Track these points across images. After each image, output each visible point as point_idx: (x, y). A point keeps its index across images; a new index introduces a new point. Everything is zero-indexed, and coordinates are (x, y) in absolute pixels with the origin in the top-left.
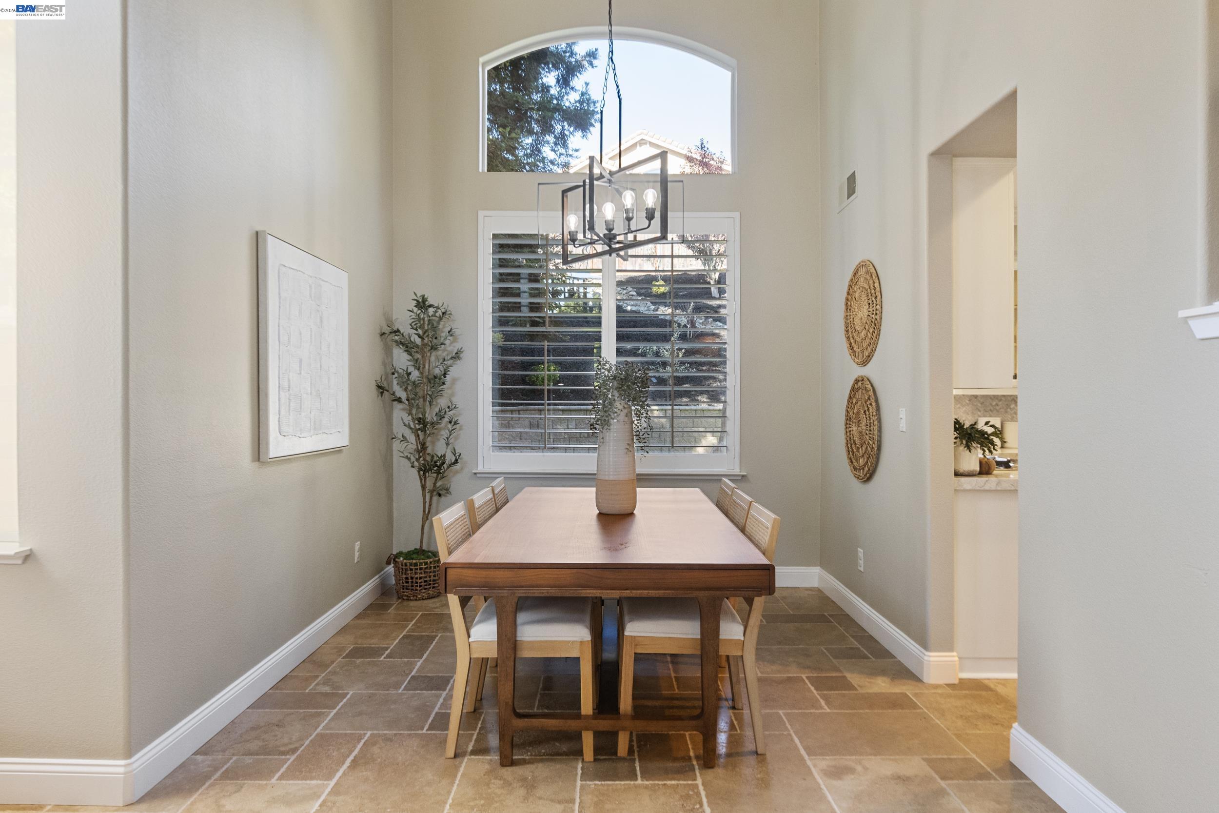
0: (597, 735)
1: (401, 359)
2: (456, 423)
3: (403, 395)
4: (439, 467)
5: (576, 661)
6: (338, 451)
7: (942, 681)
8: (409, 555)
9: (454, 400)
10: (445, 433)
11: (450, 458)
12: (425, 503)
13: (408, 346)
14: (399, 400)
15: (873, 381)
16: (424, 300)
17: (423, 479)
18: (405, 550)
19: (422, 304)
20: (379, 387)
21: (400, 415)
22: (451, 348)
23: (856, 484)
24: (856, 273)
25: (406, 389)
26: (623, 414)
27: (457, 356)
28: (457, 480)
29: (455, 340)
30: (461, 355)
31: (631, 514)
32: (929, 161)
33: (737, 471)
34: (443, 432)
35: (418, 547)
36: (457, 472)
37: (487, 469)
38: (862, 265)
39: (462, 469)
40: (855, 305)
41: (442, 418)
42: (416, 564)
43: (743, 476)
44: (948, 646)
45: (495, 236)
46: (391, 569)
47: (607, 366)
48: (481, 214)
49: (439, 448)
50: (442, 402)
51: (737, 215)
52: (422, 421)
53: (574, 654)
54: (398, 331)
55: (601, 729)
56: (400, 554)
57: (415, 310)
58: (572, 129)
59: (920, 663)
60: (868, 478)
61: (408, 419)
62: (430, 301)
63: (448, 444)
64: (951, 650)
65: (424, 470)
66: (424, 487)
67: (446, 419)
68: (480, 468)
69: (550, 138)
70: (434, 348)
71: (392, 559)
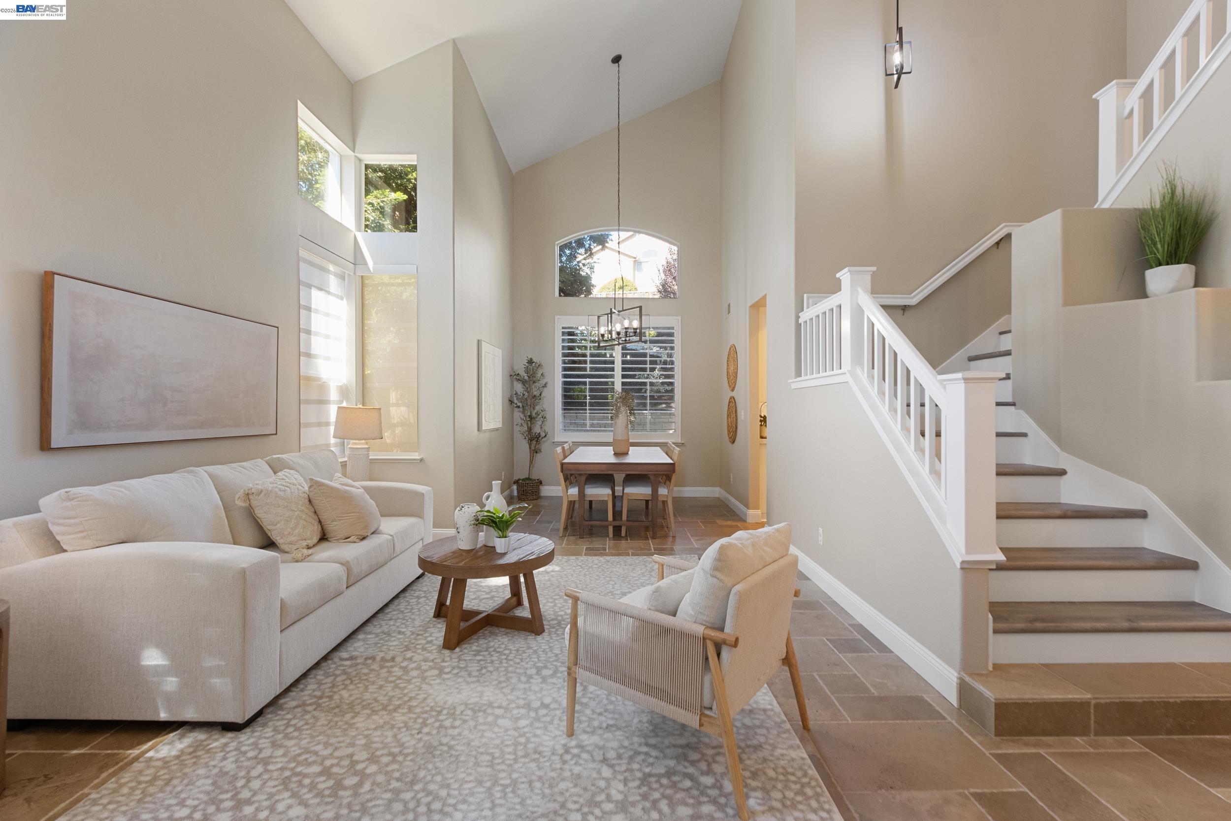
0: (614, 527)
1: (519, 387)
2: (545, 418)
3: (520, 405)
4: (538, 438)
5: (606, 502)
6: (497, 430)
7: (754, 522)
8: (523, 480)
9: (544, 407)
10: (539, 423)
11: (543, 434)
12: (531, 455)
13: (524, 382)
14: (519, 407)
15: (736, 399)
16: (531, 359)
17: (530, 445)
18: (521, 478)
19: (530, 362)
20: (510, 400)
21: (518, 415)
22: (543, 382)
23: (730, 444)
24: (730, 349)
25: (521, 402)
26: (624, 413)
27: (545, 386)
28: (545, 446)
29: (544, 378)
30: (547, 385)
31: (627, 454)
32: (749, 310)
33: (680, 441)
34: (538, 422)
35: (527, 477)
36: (545, 442)
37: (559, 440)
38: (732, 346)
39: (547, 440)
40: (730, 364)
41: (539, 415)
42: (528, 484)
43: (683, 443)
44: (757, 508)
45: (563, 328)
46: (515, 487)
47: (617, 393)
48: (556, 317)
49: (537, 429)
50: (538, 408)
51: (680, 318)
52: (530, 416)
53: (606, 499)
54: (518, 374)
55: (616, 525)
56: (519, 480)
57: (527, 364)
58: (595, 245)
59: (746, 515)
60: (733, 442)
61: (522, 416)
62: (535, 360)
63: (541, 428)
64: (758, 509)
65: (531, 440)
66: (530, 448)
67: (540, 416)
68: (556, 440)
69: (582, 251)
70: (534, 382)
71: (516, 482)
